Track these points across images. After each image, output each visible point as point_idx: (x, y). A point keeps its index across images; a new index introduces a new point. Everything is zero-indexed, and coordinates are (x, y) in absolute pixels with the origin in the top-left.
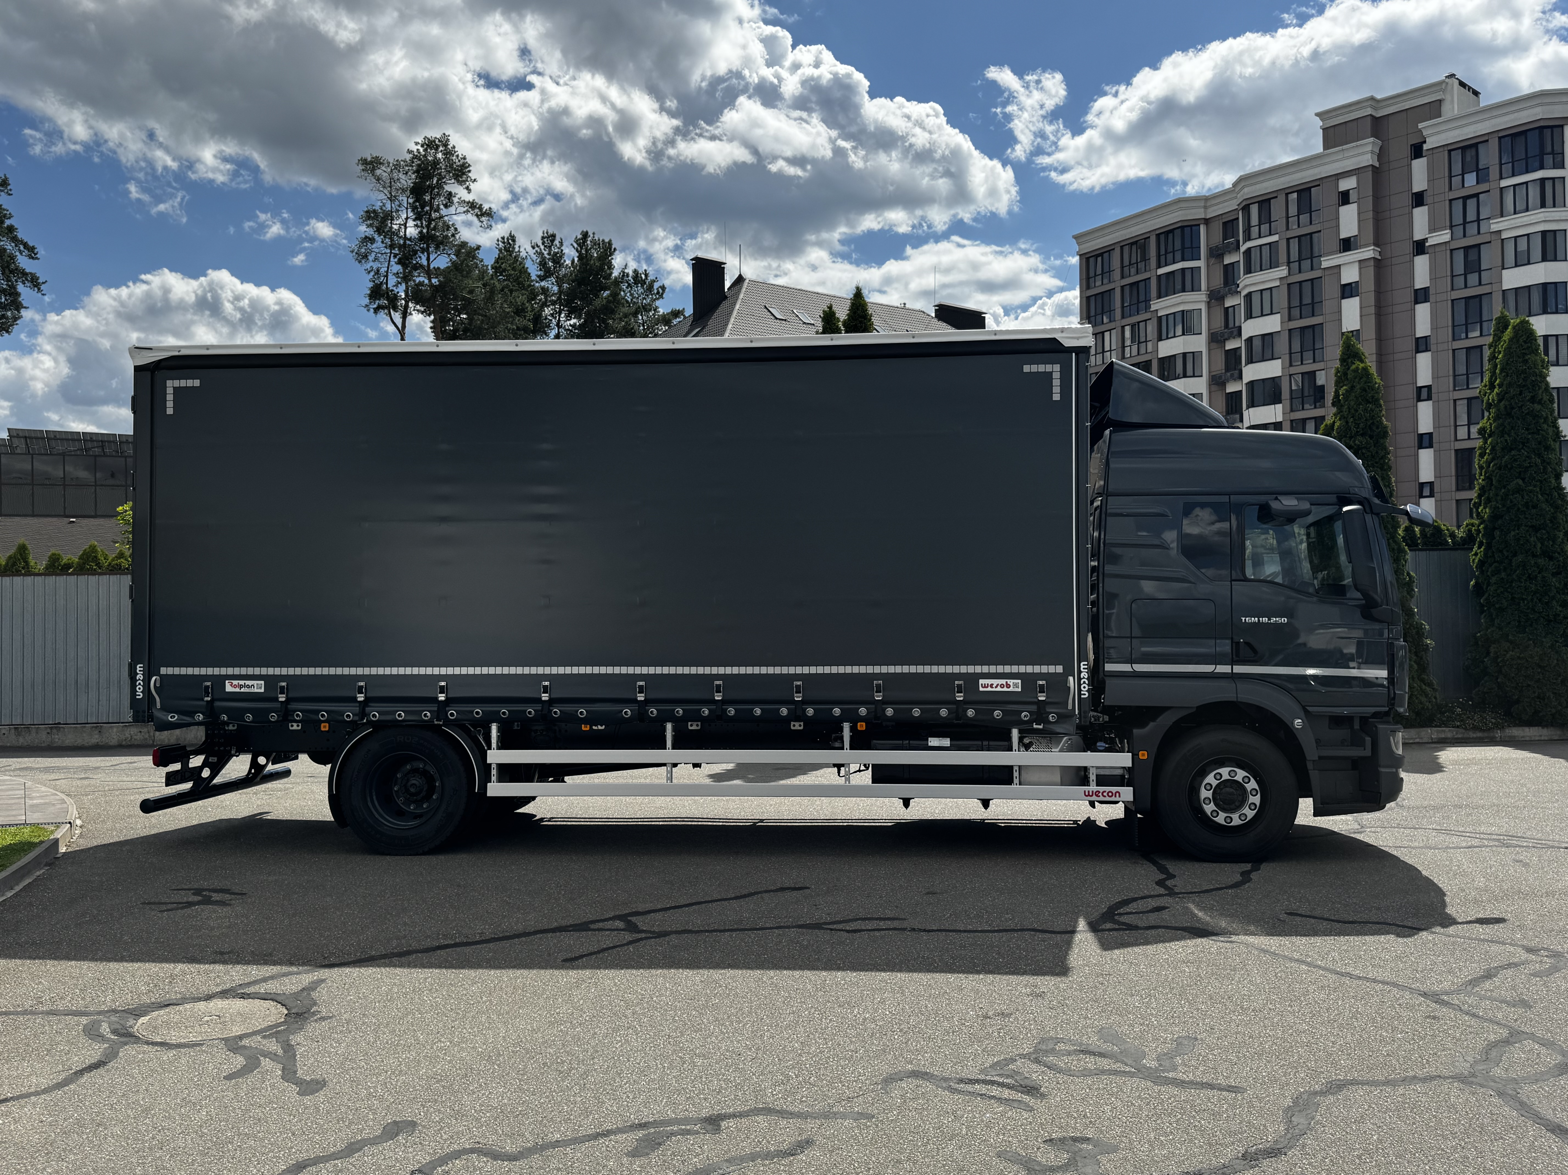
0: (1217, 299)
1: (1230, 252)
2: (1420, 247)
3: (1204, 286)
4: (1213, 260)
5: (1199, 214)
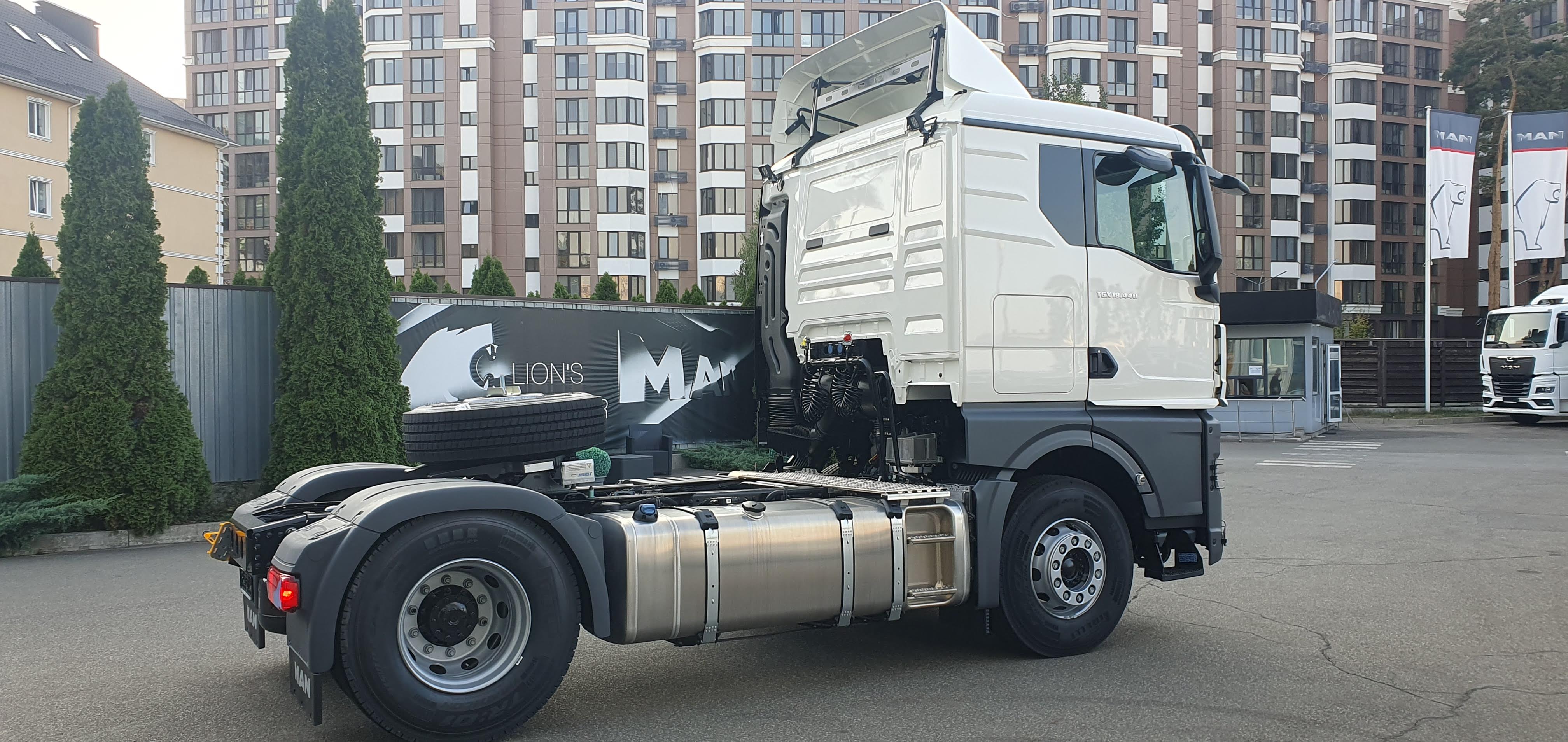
2: (528, 47)
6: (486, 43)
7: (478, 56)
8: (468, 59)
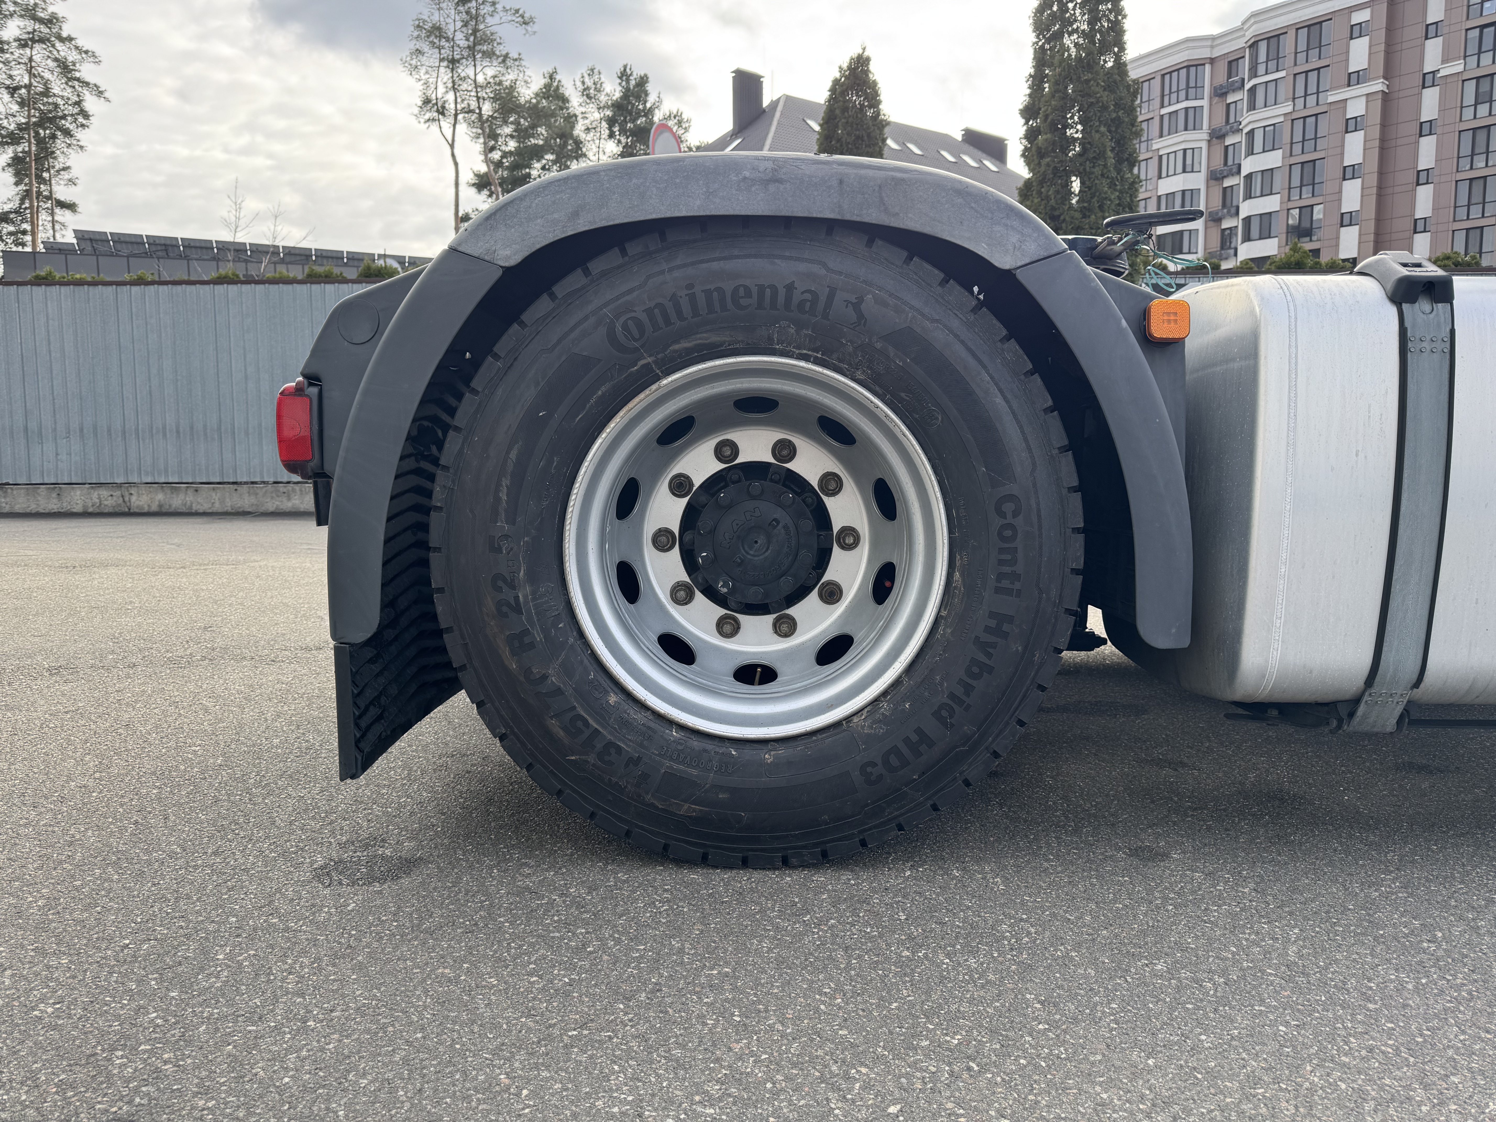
0: (1217, 138)
1: (1234, 91)
2: (1429, 79)
3: (1205, 125)
4: (1216, 99)
5: (1206, 53)
6: (1378, 86)
7: (1367, 102)
8: (1356, 109)
